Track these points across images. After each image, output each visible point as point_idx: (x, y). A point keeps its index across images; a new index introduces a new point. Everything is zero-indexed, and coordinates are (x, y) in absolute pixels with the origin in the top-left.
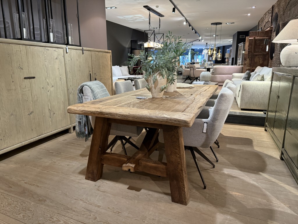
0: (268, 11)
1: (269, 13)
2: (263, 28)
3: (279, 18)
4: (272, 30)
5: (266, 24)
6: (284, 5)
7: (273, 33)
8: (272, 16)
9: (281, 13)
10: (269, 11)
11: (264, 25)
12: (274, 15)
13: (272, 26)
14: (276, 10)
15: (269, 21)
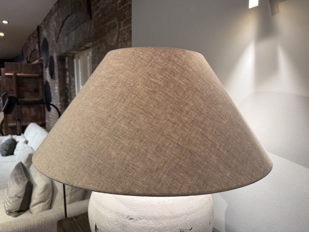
0: (32, 35)
1: (34, 37)
2: (29, 59)
3: (50, 46)
4: (42, 64)
5: (33, 54)
6: (55, 26)
7: (46, 70)
8: (39, 43)
9: (52, 38)
10: (34, 35)
11: (29, 54)
12: (42, 40)
13: (42, 58)
14: (44, 34)
15: (35, 50)
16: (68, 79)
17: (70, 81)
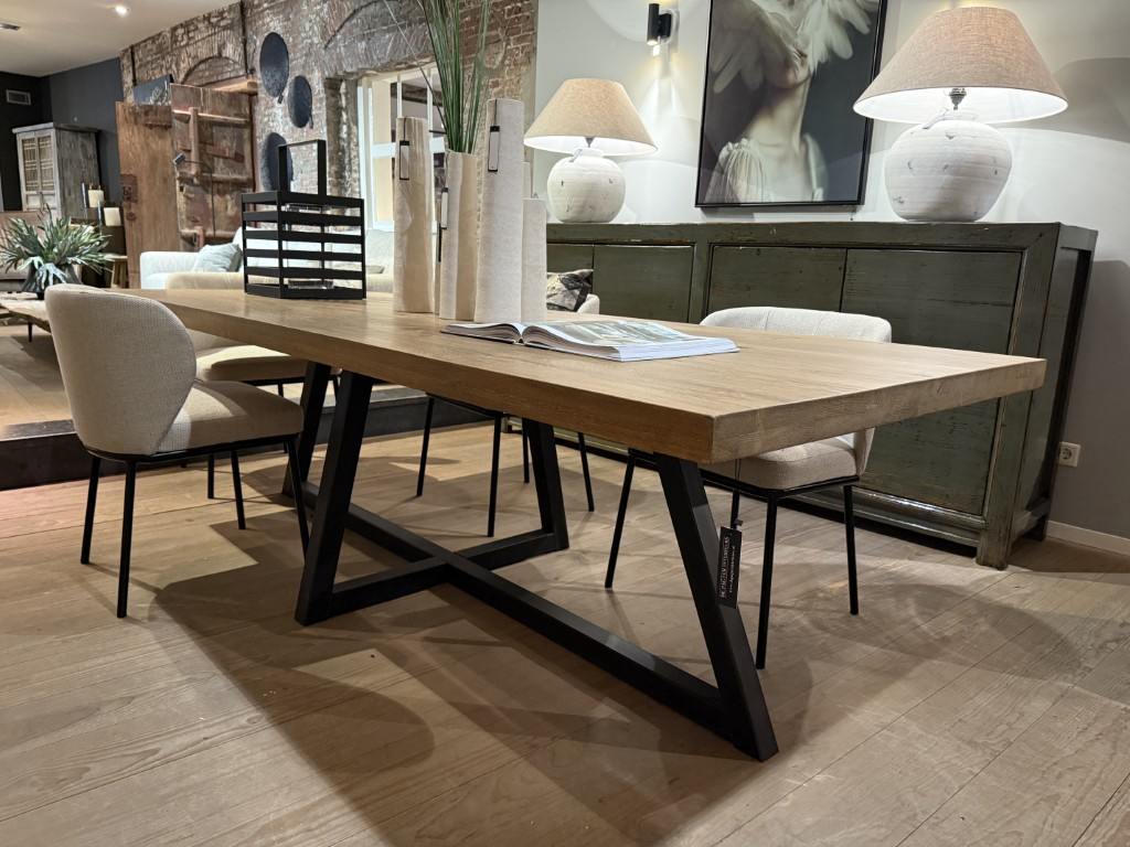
0: (206, 18)
1: (212, 25)
2: (179, 80)
3: (294, 55)
4: (255, 91)
5: (206, 66)
6: (324, 14)
7: (272, 108)
9: (310, 38)
10: (213, 20)
11: (184, 66)
12: (256, 38)
14: (271, 24)
15: (219, 57)
16: (345, 128)
17: (349, 134)
